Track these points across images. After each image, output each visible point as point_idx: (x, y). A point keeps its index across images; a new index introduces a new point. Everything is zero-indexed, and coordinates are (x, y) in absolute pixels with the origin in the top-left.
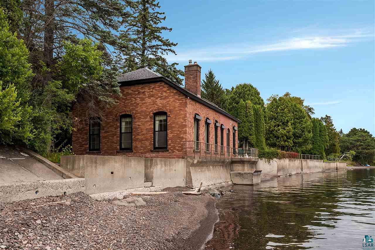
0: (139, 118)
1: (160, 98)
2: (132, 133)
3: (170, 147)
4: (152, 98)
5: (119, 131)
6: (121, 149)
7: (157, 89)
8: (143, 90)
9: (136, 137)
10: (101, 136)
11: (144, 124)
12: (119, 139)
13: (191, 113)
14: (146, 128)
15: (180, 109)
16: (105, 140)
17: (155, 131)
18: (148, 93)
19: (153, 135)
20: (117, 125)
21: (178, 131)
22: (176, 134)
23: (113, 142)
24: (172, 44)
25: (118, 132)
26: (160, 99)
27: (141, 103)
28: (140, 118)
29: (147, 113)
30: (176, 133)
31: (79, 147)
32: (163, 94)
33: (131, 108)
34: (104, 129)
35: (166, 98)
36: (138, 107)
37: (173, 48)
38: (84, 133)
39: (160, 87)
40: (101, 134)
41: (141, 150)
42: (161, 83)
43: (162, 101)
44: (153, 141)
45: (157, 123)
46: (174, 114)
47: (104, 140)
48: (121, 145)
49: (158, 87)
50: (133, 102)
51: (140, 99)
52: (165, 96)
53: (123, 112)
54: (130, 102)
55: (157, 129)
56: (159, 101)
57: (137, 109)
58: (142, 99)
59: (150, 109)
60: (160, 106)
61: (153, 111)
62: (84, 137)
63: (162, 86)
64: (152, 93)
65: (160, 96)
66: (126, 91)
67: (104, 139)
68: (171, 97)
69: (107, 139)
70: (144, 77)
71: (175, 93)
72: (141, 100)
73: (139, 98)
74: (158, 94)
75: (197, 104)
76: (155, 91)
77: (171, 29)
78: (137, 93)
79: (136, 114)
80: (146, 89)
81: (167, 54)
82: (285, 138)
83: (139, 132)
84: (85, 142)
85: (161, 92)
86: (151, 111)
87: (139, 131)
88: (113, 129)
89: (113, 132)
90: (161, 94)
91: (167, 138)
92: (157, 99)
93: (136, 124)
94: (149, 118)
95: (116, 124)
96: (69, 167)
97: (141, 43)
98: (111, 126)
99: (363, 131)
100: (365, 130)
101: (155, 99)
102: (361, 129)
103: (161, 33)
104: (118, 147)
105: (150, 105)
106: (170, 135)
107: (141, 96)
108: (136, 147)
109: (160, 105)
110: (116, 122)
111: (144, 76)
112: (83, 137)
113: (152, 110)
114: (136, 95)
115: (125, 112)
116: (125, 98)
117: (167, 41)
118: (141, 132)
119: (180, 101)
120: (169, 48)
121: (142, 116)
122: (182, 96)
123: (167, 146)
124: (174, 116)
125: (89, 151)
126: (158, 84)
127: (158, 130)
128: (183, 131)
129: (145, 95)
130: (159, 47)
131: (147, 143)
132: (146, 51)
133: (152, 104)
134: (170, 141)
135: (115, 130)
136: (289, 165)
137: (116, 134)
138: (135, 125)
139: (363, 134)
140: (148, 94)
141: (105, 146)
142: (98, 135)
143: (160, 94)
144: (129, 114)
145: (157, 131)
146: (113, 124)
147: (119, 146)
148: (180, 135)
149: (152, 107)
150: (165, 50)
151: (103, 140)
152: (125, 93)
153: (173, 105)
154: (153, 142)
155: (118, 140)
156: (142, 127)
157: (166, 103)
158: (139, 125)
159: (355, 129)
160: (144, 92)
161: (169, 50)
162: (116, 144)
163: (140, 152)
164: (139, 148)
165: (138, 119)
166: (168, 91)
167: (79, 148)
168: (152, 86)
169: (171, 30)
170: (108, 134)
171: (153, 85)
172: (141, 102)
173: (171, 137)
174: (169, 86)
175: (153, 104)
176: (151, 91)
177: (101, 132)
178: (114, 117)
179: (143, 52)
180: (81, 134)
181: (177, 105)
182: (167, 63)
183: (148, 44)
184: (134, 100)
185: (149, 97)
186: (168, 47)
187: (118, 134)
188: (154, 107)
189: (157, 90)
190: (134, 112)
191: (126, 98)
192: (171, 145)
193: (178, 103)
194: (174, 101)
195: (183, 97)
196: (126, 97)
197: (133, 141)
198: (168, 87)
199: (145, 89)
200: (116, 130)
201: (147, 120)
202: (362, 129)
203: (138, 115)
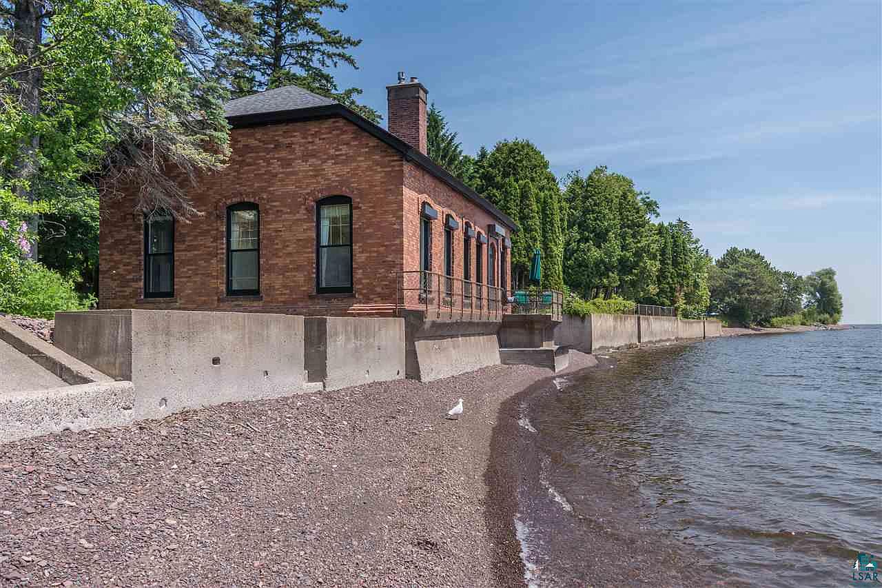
0: (278, 211)
1: (333, 161)
2: (258, 250)
3: (360, 286)
4: (312, 161)
5: (225, 246)
6: (231, 292)
7: (324, 136)
8: (288, 140)
9: (270, 262)
10: (176, 258)
11: (290, 229)
12: (224, 266)
13: (414, 200)
14: (295, 237)
15: (386, 190)
16: (189, 270)
17: (319, 246)
18: (300, 146)
19: (314, 255)
20: (217, 229)
21: (382, 246)
22: (375, 255)
23: (209, 275)
24: (348, 41)
25: (223, 249)
26: (333, 164)
27: (281, 173)
28: (279, 214)
29: (299, 200)
30: (375, 252)
31: (117, 287)
32: (341, 150)
33: (256, 185)
34: (184, 241)
35: (349, 159)
36: (273, 183)
37: (349, 51)
38: (131, 251)
39: (334, 132)
40: (175, 254)
41: (285, 294)
42: (334, 122)
43: (337, 168)
44: (314, 271)
45: (326, 225)
46: (370, 202)
47: (185, 270)
48: (229, 283)
49: (327, 131)
50: (263, 171)
51: (279, 163)
52: (346, 154)
53: (234, 197)
54: (255, 170)
55: (325, 240)
56: (329, 168)
57: (272, 189)
58: (286, 163)
59: (305, 189)
60: (333, 181)
61: (314, 194)
62: (131, 261)
63: (337, 128)
64: (310, 148)
65: (332, 155)
66: (243, 141)
67: (184, 268)
68: (363, 159)
69: (193, 267)
70: (291, 106)
71: (374, 146)
72: (282, 166)
73: (278, 159)
74: (329, 149)
75: (427, 177)
76: (321, 141)
77: (345, 7)
78: (272, 146)
79: (268, 200)
80: (294, 136)
81: (336, 66)
82: (603, 268)
83: (277, 249)
84: (133, 274)
85: (335, 145)
86: (308, 194)
87: (276, 247)
88: (208, 241)
89: (209, 247)
90: (336, 151)
91: (352, 265)
92: (325, 162)
93: (268, 226)
94: (304, 212)
95: (215, 228)
96: (81, 346)
97: (272, 37)
98: (205, 233)
99: (752, 254)
100: (757, 252)
101: (320, 162)
102: (747, 250)
103: (321, 13)
104: (223, 288)
105: (305, 178)
106: (360, 258)
107: (283, 154)
108: (271, 287)
109: (334, 178)
110: (217, 223)
111: (290, 104)
112: (128, 261)
113: (311, 191)
114: (268, 151)
115: (241, 195)
116: (241, 158)
117: (335, 34)
118: (283, 248)
119: (386, 167)
120: (340, 50)
121: (285, 206)
122: (390, 156)
123: (352, 284)
124: (371, 207)
125: (145, 297)
126: (328, 123)
127: (327, 244)
128: (394, 245)
129: (293, 152)
130: (316, 47)
131: (300, 277)
132: (284, 58)
133: (311, 175)
134: (361, 271)
135: (215, 244)
136: (615, 328)
137: (217, 254)
138: (269, 229)
139: (752, 261)
140: (302, 148)
141: (188, 284)
142: (170, 255)
143: (334, 151)
144: (252, 200)
145: (323, 247)
146: (209, 228)
147: (224, 285)
148: (387, 257)
149: (313, 183)
150: (330, 56)
151: (182, 270)
152: (240, 145)
153: (369, 178)
154: (314, 276)
155: (223, 268)
156: (286, 235)
157: (348, 173)
158: (277, 231)
159: (735, 250)
160: (289, 146)
161: (339, 55)
162: (217, 279)
163: (280, 299)
164: (278, 289)
165: (273, 214)
166: (352, 143)
167: (117, 289)
168: (313, 127)
169: (345, 9)
170: (196, 252)
171: (315, 127)
172: (285, 170)
173: (363, 260)
174: (355, 128)
175: (316, 176)
176: (309, 142)
177: (175, 249)
178: (210, 210)
179: (278, 59)
180: (125, 254)
181: (378, 177)
182: (335, 86)
183: (288, 40)
184: (265, 164)
185: (305, 157)
186: (337, 48)
187: (223, 253)
188: (318, 183)
189: (324, 139)
190: (265, 197)
191: (243, 161)
192: (364, 281)
193: (380, 172)
194: (369, 168)
195: (395, 158)
196: (242, 156)
197: (262, 272)
198: (353, 133)
199: (292, 137)
200: (217, 243)
201: (298, 216)
202: (751, 250)
203: (275, 204)
